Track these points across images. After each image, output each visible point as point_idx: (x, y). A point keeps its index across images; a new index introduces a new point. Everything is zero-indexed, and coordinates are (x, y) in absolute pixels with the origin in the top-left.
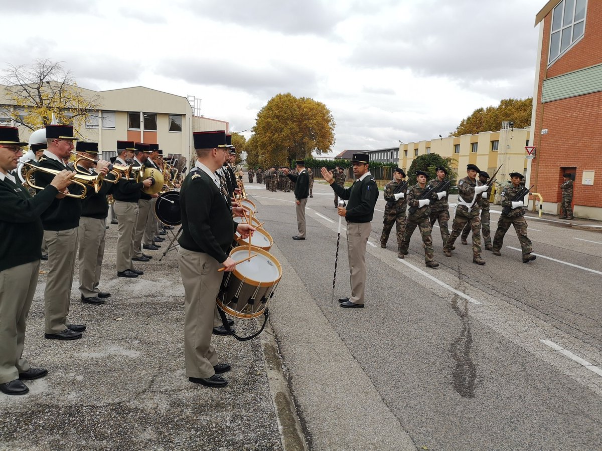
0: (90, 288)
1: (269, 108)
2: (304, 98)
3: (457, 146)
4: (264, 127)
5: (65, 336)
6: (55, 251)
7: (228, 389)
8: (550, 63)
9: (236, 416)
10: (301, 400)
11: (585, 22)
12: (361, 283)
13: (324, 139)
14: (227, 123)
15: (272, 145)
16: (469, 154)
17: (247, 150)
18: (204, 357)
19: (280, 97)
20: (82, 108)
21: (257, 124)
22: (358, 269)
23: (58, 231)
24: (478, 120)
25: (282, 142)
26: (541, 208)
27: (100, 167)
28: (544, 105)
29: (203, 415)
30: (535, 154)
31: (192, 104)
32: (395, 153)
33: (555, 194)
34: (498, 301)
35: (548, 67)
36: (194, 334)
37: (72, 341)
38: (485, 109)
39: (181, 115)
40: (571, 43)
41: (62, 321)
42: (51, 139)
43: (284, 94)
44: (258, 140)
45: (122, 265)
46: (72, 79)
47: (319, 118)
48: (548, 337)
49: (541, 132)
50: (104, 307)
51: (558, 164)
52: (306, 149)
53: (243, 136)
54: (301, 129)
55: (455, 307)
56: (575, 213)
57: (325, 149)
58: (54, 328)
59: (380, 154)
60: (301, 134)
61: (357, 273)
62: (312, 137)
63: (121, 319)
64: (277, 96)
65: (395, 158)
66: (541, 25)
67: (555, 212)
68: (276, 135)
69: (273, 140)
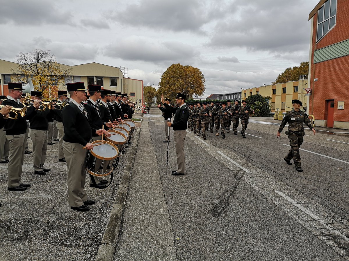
0: (39, 166)
1: (167, 72)
2: (187, 66)
3: (274, 90)
4: (165, 83)
5: (18, 189)
6: (12, 145)
7: (89, 212)
8: (317, 41)
9: (86, 224)
10: (126, 218)
11: (336, 17)
12: (182, 162)
13: (200, 88)
14: (142, 81)
15: (170, 92)
16: (281, 94)
17: (157, 96)
18: (78, 196)
19: (174, 66)
20: (60, 75)
21: (161, 81)
22: (180, 155)
23: (14, 135)
24: (288, 74)
25: (175, 91)
26: (314, 123)
27: (35, 103)
28: (315, 65)
29: (70, 223)
30: (311, 93)
31: (123, 71)
32: (240, 95)
33: (323, 115)
34: (262, 172)
35: (317, 43)
36: (71, 184)
37: (21, 191)
38: (292, 68)
39: (116, 77)
40: (329, 29)
41: (17, 181)
42: (10, 90)
43: (176, 64)
44: (162, 90)
45: (61, 155)
46: (54, 59)
47: (196, 77)
48: (281, 190)
49: (314, 80)
50: (45, 176)
51: (324, 98)
52: (189, 94)
53: (154, 88)
54: (186, 83)
55: (236, 175)
56: (335, 126)
57: (200, 94)
58: (12, 185)
59: (231, 96)
60: (186, 86)
61: (180, 157)
62: (192, 88)
63: (51, 181)
64: (172, 65)
65: (240, 98)
66: (312, 20)
67: (324, 126)
68: (172, 87)
69: (170, 90)
